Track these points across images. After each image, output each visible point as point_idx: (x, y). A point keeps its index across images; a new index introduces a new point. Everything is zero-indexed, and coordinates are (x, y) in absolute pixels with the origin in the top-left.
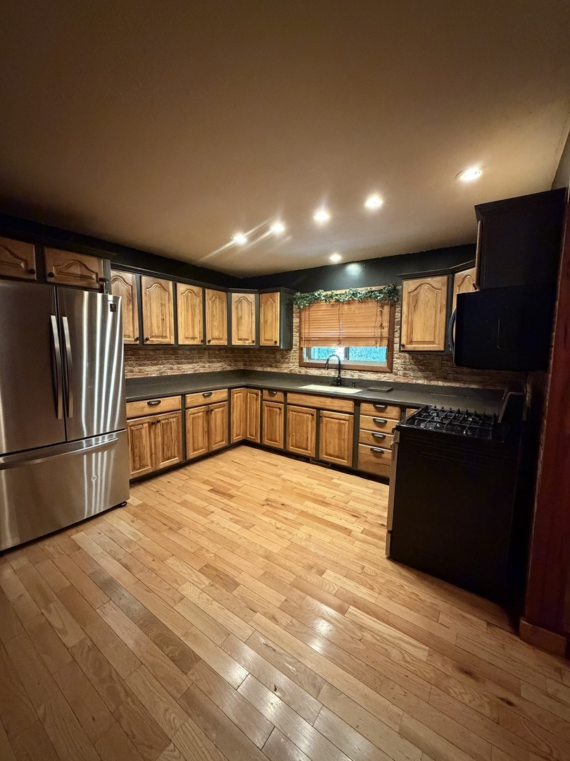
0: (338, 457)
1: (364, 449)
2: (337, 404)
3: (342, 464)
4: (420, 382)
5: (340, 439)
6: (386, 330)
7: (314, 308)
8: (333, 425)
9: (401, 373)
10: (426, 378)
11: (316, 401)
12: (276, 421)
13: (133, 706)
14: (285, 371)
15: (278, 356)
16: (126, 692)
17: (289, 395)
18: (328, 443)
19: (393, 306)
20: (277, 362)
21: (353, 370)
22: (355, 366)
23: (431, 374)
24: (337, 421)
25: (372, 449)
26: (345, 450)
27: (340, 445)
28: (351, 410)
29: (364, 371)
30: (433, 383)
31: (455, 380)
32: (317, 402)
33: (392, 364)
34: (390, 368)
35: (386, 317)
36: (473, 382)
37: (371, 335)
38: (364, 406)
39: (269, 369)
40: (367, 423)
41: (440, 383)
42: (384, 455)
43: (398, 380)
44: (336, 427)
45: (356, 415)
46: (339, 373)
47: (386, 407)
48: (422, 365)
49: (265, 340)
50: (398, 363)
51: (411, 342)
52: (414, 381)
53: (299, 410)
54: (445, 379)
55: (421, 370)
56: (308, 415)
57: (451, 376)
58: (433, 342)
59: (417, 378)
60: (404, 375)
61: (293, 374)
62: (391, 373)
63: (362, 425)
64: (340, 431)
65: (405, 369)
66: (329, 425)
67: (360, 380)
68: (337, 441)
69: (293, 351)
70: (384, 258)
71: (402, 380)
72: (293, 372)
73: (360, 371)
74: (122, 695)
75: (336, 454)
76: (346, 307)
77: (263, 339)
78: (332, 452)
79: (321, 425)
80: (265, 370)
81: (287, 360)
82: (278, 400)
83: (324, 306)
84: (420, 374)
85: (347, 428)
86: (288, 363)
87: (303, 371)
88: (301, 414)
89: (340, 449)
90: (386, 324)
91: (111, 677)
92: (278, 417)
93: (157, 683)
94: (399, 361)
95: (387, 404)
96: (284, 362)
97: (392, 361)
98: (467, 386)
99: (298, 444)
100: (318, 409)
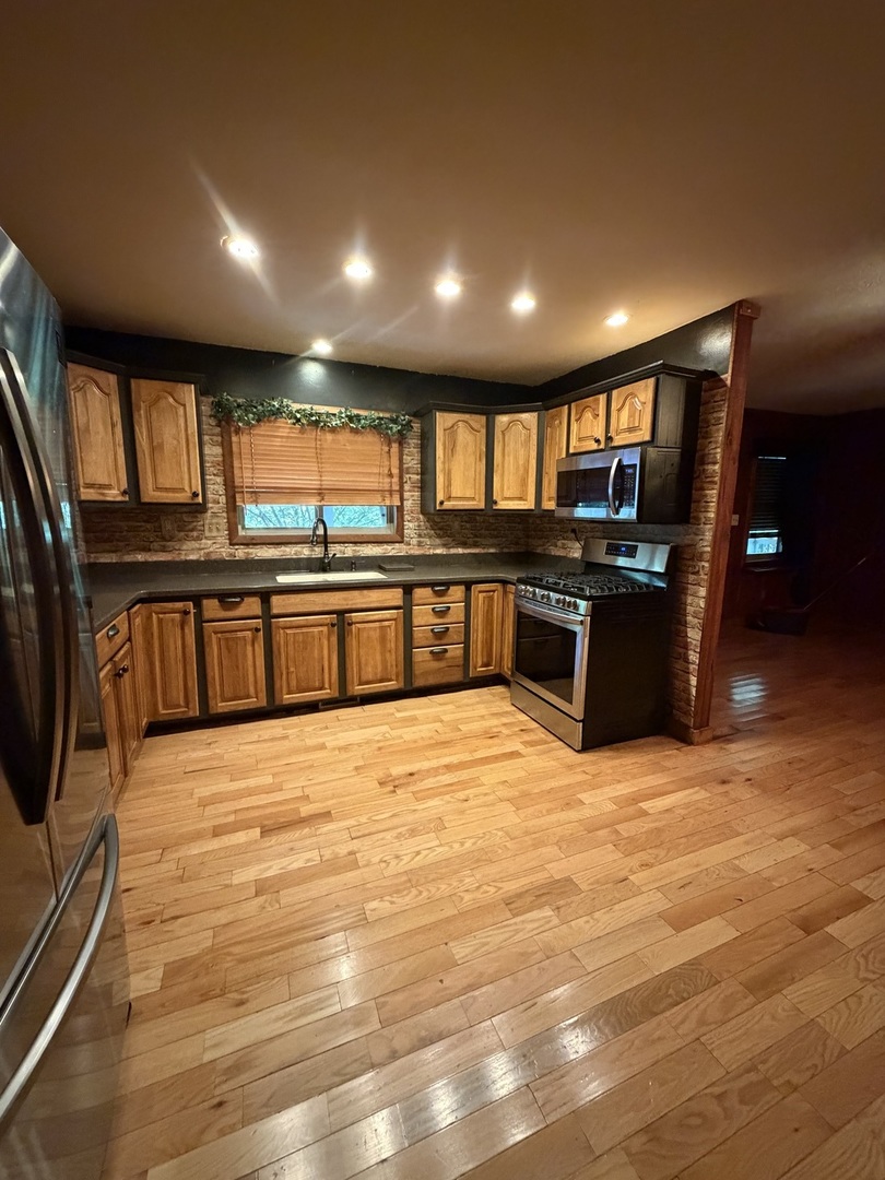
0: (381, 681)
1: (421, 655)
2: (374, 597)
3: (390, 688)
4: (438, 551)
5: (383, 654)
6: (396, 480)
7: (263, 429)
8: (372, 633)
9: (414, 541)
10: (444, 545)
11: (336, 600)
12: (245, 655)
13: (770, 1064)
14: (193, 557)
15: (168, 526)
16: (748, 1071)
17: (275, 600)
18: (363, 666)
19: (401, 444)
20: (164, 539)
21: (344, 543)
22: (347, 536)
23: (450, 539)
24: (377, 624)
25: (431, 652)
26: (392, 666)
27: (384, 661)
28: (400, 602)
29: (361, 543)
30: (453, 551)
31: (475, 545)
32: (340, 602)
33: (403, 529)
34: (400, 537)
35: (395, 461)
36: (491, 546)
37: (375, 486)
38: (419, 593)
39: (140, 557)
40: (423, 616)
41: (460, 551)
42: (448, 655)
43: (412, 552)
44: (375, 635)
45: (407, 608)
46: (326, 550)
47: (448, 589)
48: (440, 529)
49: (158, 489)
50: (410, 528)
51: (449, 498)
52: (431, 552)
53: (302, 623)
54: (464, 545)
55: (439, 536)
56: (321, 629)
57: (470, 541)
58: (473, 499)
59: (435, 547)
60: (419, 544)
61: (215, 561)
62: (402, 542)
63: (416, 621)
64: (383, 639)
65: (420, 536)
66: (364, 635)
67: (355, 557)
68: (378, 657)
69: (209, 514)
70: (383, 369)
71: (417, 551)
72: (213, 557)
73: (355, 543)
74: (753, 1077)
75: (379, 676)
76: (329, 437)
77: (150, 487)
78: (370, 677)
79: (348, 639)
80: (128, 558)
81: (195, 534)
82: (251, 613)
83: (284, 427)
84: (438, 541)
85: (394, 634)
86: (198, 539)
87: (241, 553)
88: (304, 630)
89: (385, 668)
90: (395, 471)
91: (720, 1097)
92: (249, 648)
93: (734, 1022)
94: (411, 525)
95: (448, 584)
96: (187, 538)
97: (403, 525)
98: (486, 551)
99: (304, 684)
100: (341, 613)
